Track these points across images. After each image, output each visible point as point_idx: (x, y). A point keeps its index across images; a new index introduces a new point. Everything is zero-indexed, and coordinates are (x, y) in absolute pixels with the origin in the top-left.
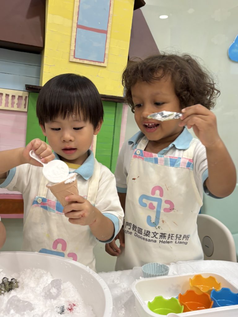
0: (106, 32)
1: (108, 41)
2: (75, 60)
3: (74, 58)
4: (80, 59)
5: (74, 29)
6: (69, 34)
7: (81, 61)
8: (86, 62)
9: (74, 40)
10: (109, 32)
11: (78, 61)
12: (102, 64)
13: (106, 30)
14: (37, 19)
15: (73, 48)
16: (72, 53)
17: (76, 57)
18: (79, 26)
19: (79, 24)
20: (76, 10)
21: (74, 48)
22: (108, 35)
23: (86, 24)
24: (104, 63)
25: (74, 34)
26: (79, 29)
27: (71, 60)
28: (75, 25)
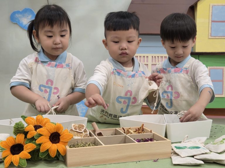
2: (211, 37)
3: (211, 36)
5: (210, 23)
6: (208, 26)
8: (217, 37)
9: (210, 28)
15: (210, 32)
16: (210, 35)
17: (212, 36)
19: (212, 20)
20: (211, 14)
23: (216, 20)
25: (210, 25)
26: (213, 23)
27: (209, 38)
28: (210, 21)
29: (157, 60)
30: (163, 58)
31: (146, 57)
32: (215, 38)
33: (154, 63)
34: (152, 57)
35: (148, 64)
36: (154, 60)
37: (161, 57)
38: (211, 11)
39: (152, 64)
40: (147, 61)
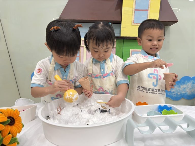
0: (148, 10)
1: (149, 14)
4: (136, 23)
6: (132, 14)
7: (137, 24)
8: (139, 24)
9: (134, 16)
10: (149, 10)
11: (135, 24)
13: (148, 9)
14: (119, 10)
17: (134, 22)
18: (135, 10)
20: (134, 3)
21: (133, 19)
22: (149, 11)
23: (138, 8)
25: (133, 13)
26: (135, 11)
27: (132, 24)
38: (134, 1)
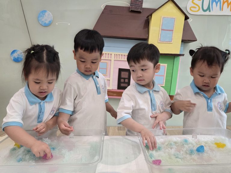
1: (173, 34)
2: (160, 42)
3: (160, 41)
5: (160, 31)
6: (158, 33)
8: (164, 42)
9: (160, 35)
10: (174, 30)
12: (171, 43)
15: (159, 38)
16: (159, 40)
20: (161, 24)
22: (174, 32)
24: (171, 42)
27: (159, 42)
28: (161, 29)
29: (118, 57)
30: (123, 56)
31: (110, 54)
32: (162, 42)
33: (116, 59)
34: (115, 54)
35: (111, 60)
36: (116, 57)
37: (121, 55)
38: (162, 22)
39: (114, 60)
40: (111, 57)
